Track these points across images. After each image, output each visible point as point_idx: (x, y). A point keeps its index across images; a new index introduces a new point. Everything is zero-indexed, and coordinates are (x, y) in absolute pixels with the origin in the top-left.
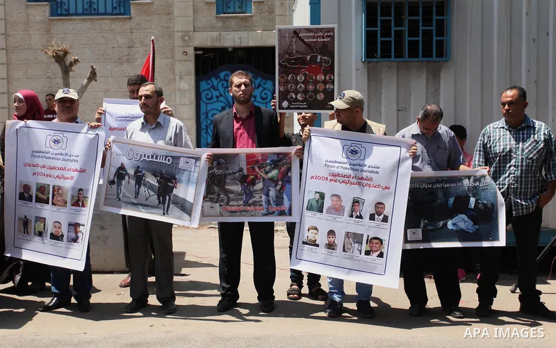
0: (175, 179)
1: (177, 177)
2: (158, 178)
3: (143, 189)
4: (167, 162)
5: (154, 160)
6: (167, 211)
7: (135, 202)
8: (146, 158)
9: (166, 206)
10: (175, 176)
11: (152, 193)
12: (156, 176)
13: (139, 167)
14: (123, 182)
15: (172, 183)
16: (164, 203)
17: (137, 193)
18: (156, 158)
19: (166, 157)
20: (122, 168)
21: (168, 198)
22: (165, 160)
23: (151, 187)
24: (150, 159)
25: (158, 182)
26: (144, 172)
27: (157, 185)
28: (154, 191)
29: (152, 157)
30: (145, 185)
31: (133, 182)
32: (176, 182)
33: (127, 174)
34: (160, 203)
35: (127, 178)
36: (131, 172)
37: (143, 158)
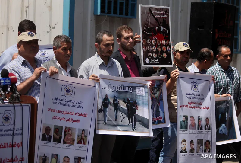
0: (136, 103)
1: (136, 101)
2: (127, 104)
3: (119, 113)
4: (129, 91)
5: (123, 90)
6: (135, 128)
7: (115, 123)
8: (118, 90)
9: (134, 124)
10: (135, 101)
11: (124, 116)
12: (125, 102)
13: (115, 96)
14: (108, 109)
15: (134, 106)
16: (132, 123)
17: (116, 117)
18: (124, 89)
19: (129, 87)
20: (106, 99)
21: (134, 118)
22: (129, 90)
23: (123, 111)
24: (121, 90)
25: (127, 106)
26: (118, 100)
27: (127, 109)
28: (125, 114)
29: (122, 89)
30: (120, 110)
31: (113, 108)
32: (137, 106)
33: (110, 103)
34: (130, 122)
35: (109, 106)
36: (112, 101)
37: (117, 90)
